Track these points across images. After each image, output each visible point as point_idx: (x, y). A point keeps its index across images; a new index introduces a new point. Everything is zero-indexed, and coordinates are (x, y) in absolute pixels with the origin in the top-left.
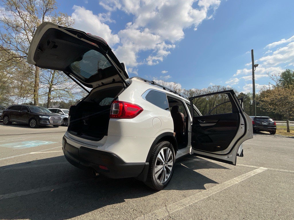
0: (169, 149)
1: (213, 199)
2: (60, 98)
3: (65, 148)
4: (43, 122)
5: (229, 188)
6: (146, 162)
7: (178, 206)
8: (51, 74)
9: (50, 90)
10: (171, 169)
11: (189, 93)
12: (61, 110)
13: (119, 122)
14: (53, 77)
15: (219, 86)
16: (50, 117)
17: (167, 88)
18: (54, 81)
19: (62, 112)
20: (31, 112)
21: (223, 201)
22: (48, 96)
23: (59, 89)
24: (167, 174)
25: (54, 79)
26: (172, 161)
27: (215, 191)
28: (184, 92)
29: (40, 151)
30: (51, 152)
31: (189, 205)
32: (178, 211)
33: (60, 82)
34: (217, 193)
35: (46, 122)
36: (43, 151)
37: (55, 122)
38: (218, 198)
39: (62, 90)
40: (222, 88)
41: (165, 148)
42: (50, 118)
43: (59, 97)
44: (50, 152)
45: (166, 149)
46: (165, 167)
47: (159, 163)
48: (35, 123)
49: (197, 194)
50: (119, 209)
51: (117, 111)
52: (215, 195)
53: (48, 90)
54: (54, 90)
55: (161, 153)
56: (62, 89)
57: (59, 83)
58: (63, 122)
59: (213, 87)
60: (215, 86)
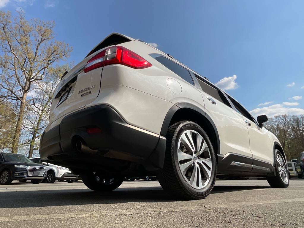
0: (201, 137)
4: (19, 174)
6: (161, 134)
9: (34, 136)
15: (286, 115)
20: (5, 161)
26: (209, 161)
35: (23, 174)
37: (35, 174)
40: (291, 117)
41: (193, 131)
42: (28, 168)
46: (198, 162)
48: (7, 176)
53: (32, 136)
55: (186, 133)
58: (46, 175)
59: (276, 117)
60: (279, 116)
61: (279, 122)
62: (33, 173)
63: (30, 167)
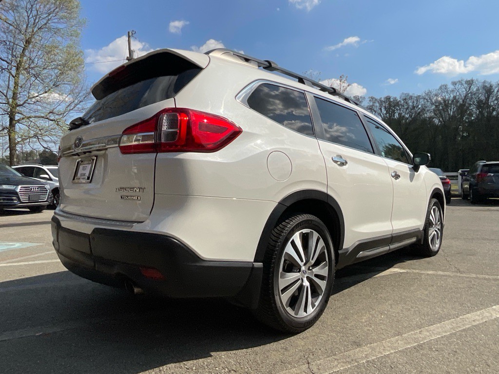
0: (316, 235)
1: (431, 349)
2: (38, 138)
3: (58, 241)
4: (4, 199)
5: (475, 326)
6: (256, 261)
7: (339, 363)
8: (11, 77)
9: (12, 119)
10: (323, 284)
11: (385, 108)
12: (45, 168)
13: (181, 161)
14: (16, 84)
15: (472, 81)
16: (20, 186)
17: (308, 80)
18: (19, 96)
19: (48, 174)
21: (456, 352)
22: (9, 136)
23: (33, 115)
24: (312, 297)
25: (20, 89)
26: (325, 266)
27: (439, 333)
28: (371, 104)
29: (5, 262)
30: (30, 263)
31: (368, 362)
32: (338, 371)
33: (34, 97)
34: (442, 337)
35: (12, 200)
36: (11, 261)
37: (32, 199)
38: (442, 346)
39: (43, 117)
40: (480, 85)
41: (305, 231)
42: (19, 189)
43: (35, 136)
44: (27, 263)
45: (307, 234)
46: (307, 277)
47: (292, 266)
49: (388, 340)
50: (194, 368)
51: (174, 134)
52: (437, 340)
53: (7, 119)
54: (23, 119)
55: (293, 241)
56: (42, 115)
57: (33, 100)
58: (51, 198)
59: (454, 83)
60: (460, 82)
61: (458, 93)
62: (29, 197)
63: (21, 187)
